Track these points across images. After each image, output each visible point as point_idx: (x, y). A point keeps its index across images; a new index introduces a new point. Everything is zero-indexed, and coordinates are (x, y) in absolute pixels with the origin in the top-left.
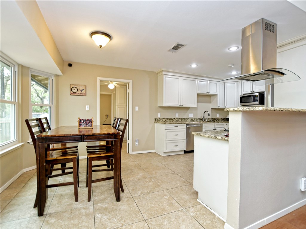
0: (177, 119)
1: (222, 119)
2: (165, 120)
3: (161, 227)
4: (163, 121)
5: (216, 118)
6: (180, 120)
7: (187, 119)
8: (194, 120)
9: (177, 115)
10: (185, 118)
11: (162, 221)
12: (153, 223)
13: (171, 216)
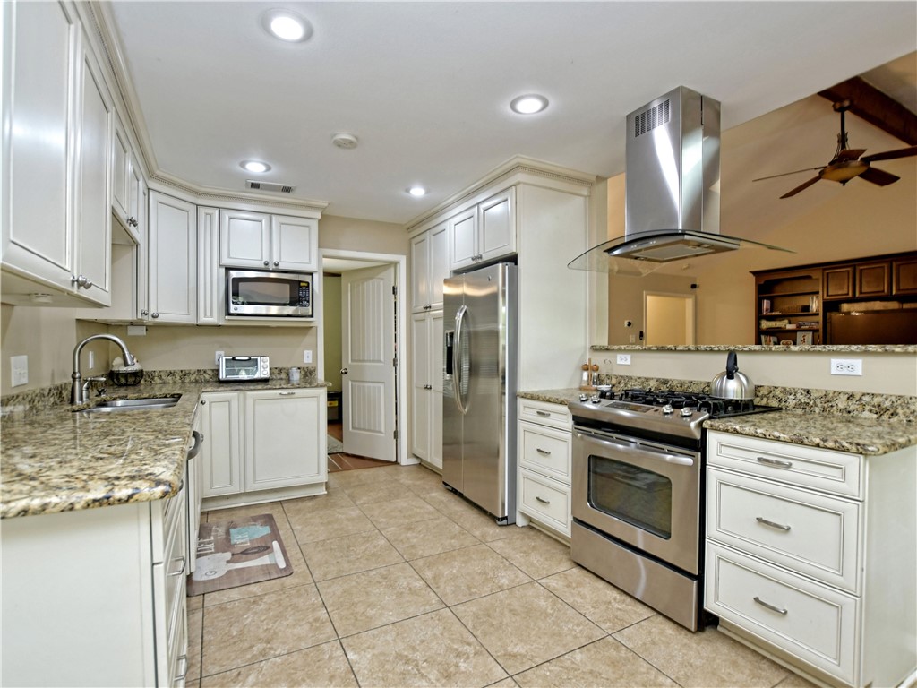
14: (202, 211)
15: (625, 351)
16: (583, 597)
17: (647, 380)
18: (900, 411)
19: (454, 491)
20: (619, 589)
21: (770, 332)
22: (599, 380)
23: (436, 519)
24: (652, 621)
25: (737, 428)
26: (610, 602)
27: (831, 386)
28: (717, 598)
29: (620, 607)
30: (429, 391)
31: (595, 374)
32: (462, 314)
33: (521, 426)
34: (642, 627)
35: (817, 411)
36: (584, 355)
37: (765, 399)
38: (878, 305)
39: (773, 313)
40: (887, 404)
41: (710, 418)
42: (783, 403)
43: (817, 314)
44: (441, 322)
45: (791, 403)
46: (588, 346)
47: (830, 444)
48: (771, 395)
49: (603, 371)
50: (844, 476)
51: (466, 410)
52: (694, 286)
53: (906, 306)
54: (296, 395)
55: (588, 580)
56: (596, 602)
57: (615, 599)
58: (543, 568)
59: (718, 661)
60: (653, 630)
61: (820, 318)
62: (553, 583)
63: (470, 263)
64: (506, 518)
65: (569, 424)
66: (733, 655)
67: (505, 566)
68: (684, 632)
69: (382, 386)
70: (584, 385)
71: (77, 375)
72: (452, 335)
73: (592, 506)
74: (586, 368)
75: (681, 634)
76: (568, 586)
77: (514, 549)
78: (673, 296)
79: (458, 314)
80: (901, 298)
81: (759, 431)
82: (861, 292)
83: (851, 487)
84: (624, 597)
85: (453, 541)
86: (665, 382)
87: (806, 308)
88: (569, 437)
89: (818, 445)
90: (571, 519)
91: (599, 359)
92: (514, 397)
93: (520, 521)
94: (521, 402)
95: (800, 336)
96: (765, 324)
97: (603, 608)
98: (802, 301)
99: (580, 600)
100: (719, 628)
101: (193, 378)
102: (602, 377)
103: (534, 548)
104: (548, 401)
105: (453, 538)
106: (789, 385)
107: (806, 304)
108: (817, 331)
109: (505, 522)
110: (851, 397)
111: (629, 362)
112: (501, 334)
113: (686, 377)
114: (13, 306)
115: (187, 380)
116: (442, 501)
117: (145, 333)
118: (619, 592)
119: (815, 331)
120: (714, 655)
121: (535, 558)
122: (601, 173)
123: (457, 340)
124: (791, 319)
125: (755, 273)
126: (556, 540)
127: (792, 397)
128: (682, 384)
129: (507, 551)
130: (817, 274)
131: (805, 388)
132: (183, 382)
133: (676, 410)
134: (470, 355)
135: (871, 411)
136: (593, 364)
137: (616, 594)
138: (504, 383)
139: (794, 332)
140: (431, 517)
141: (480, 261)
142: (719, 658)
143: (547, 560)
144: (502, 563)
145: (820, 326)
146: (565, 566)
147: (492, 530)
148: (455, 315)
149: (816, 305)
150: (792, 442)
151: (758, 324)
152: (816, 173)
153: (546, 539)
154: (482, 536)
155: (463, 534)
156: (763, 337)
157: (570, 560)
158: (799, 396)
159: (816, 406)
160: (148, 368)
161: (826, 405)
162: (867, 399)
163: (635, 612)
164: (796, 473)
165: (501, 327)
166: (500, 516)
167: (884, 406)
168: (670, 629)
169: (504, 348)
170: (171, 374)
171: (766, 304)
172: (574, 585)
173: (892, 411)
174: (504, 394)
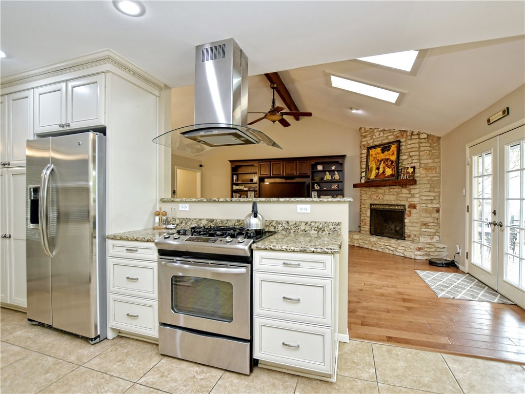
3: (437, 378)
11: (433, 384)
12: (451, 388)
13: (410, 383)
15: (186, 202)
16: (175, 381)
17: (200, 220)
18: (326, 229)
19: (42, 325)
20: (197, 363)
21: (237, 191)
22: (167, 222)
23: (24, 358)
24: (224, 378)
25: (272, 247)
26: (194, 377)
27: (297, 219)
28: (261, 349)
29: (202, 377)
30: (7, 241)
31: (164, 218)
32: (48, 172)
33: (110, 262)
34: (219, 385)
35: (292, 232)
36: (155, 205)
37: (268, 228)
38: (278, 180)
39: (238, 182)
40: (321, 226)
41: (254, 242)
42: (276, 229)
43: (256, 183)
44: (23, 179)
45: (280, 229)
46: (158, 199)
47: (319, 250)
48: (270, 225)
49: (170, 216)
50: (325, 266)
51: (54, 254)
52: (201, 166)
53: (288, 181)
55: (174, 365)
56: (185, 381)
57: (197, 373)
58: (139, 369)
59: (266, 388)
60: (227, 384)
61: (257, 185)
62: (149, 379)
63: (57, 129)
64: (99, 336)
65: (155, 255)
66: (271, 379)
67: (106, 380)
68: (243, 377)
70: (156, 225)
72: (36, 190)
73: (175, 312)
74: (158, 214)
75: (242, 380)
76: (162, 376)
77: (111, 361)
78: (187, 170)
79: (44, 171)
80: (286, 178)
81: (283, 247)
82: (273, 174)
83: (328, 271)
84: (203, 368)
85: (48, 375)
86: (212, 221)
87: (252, 180)
88: (155, 265)
89: (313, 252)
90: (157, 324)
91: (166, 207)
92: (104, 239)
93: (110, 335)
94: (110, 243)
95: (249, 193)
96: (235, 187)
97: (191, 383)
98: (249, 177)
99: (174, 385)
100: (259, 365)
102: (169, 220)
103: (127, 354)
104: (136, 240)
105: (48, 372)
106: (279, 220)
107: (252, 178)
108: (257, 191)
109: (98, 340)
110: (306, 223)
111: (187, 209)
112: (92, 189)
113: (225, 218)
116: (29, 338)
118: (197, 365)
119: (255, 191)
120: (263, 385)
121: (130, 363)
122: (168, 84)
123: (43, 194)
124: (246, 185)
125: (230, 161)
126: (143, 341)
127: (280, 225)
128: (222, 222)
129: (104, 365)
130: (256, 164)
131: (286, 220)
133: (234, 239)
134: (58, 207)
135: (314, 230)
136: (162, 211)
137: (196, 368)
138: (94, 227)
139: (247, 191)
140: (18, 358)
141: (68, 128)
142: (266, 386)
143: (140, 360)
144: (103, 378)
145: (257, 189)
146: (156, 359)
147: (86, 351)
148: (41, 172)
149: (256, 179)
150: (301, 251)
151: (232, 187)
152: (263, 115)
153: (135, 343)
154: (78, 359)
155: (58, 364)
156: (234, 194)
157: (157, 354)
158: (283, 224)
159: (292, 229)
161: (296, 229)
162: (313, 224)
163: (212, 377)
164: (304, 268)
165: (91, 184)
166: (93, 337)
167: (320, 227)
168: (234, 379)
169: (94, 201)
171: (235, 177)
172: (166, 373)
173: (323, 229)
174: (95, 237)
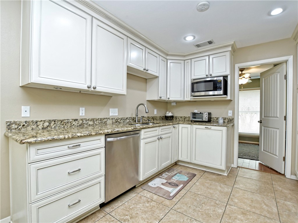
0: (82, 120)
1: (160, 117)
2: (47, 124)
4: (40, 127)
5: (153, 116)
6: (91, 123)
7: (106, 120)
8: (119, 120)
9: (84, 112)
10: (103, 117)
14: (186, 61)
54: (212, 129)
69: (278, 131)
71: (137, 115)
101: (187, 119)
114: (112, 96)
115: (186, 120)
117: (175, 105)
132: (184, 120)
160: (175, 115)
170: (181, 117)
